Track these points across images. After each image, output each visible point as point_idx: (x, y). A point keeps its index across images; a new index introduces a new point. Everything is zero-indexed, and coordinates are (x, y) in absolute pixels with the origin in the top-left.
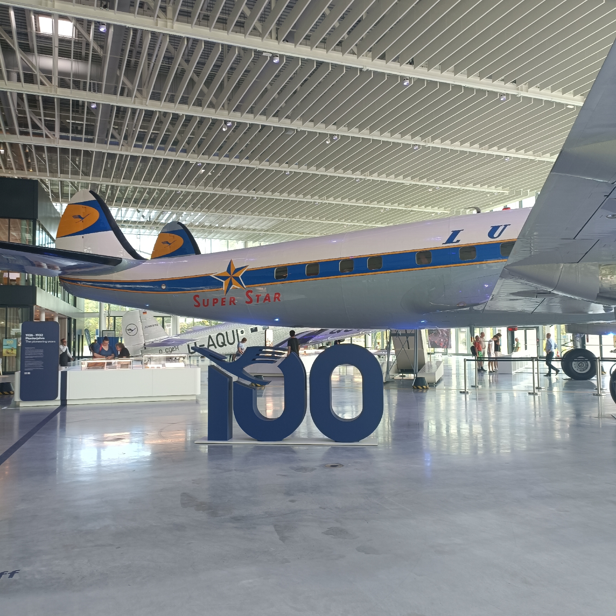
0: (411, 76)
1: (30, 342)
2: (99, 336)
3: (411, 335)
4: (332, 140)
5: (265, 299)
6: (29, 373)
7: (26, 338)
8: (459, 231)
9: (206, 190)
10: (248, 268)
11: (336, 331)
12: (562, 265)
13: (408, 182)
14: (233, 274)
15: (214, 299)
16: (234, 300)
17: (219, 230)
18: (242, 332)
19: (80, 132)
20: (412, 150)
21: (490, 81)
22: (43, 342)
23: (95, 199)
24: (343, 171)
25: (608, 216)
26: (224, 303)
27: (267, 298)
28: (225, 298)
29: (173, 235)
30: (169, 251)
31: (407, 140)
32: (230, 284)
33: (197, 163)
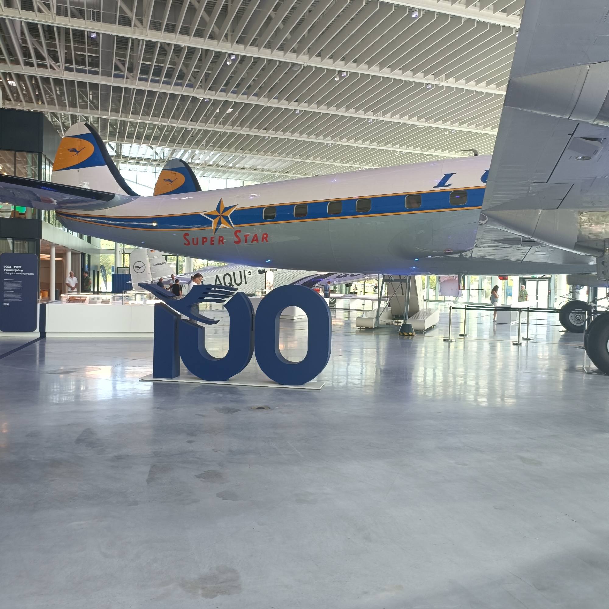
0: (420, 7)
1: (9, 273)
2: (115, 272)
3: (405, 281)
4: (341, 78)
5: (253, 240)
6: (8, 304)
7: (5, 269)
8: (451, 175)
9: (216, 128)
10: (237, 207)
11: (342, 275)
12: (541, 211)
13: (422, 123)
14: (222, 213)
15: (203, 238)
16: (223, 240)
17: (232, 170)
18: (250, 273)
19: (84, 64)
20: (425, 89)
21: (504, 15)
22: (22, 274)
23: (90, 132)
24: (354, 110)
25: (578, 158)
26: (213, 242)
27: (255, 239)
28: (214, 238)
29: (175, 172)
30: (171, 188)
31: (419, 78)
32: (219, 223)
33: (204, 99)
